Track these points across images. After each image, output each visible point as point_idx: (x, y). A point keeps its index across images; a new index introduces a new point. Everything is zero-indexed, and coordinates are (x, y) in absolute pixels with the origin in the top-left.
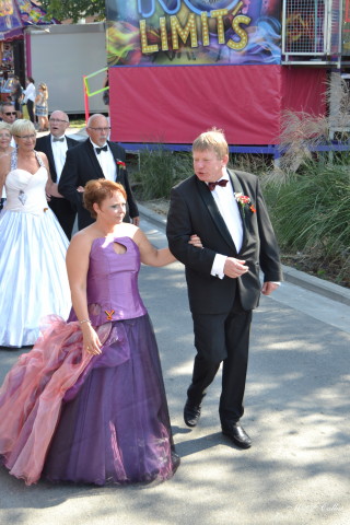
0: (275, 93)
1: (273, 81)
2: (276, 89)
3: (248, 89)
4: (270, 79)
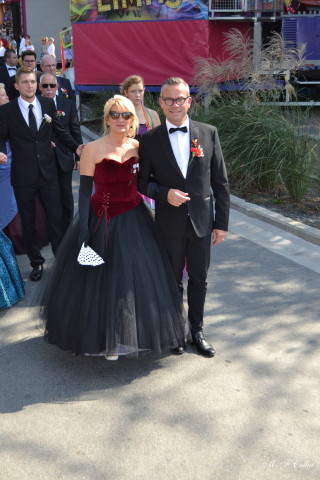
0: (204, 43)
1: (202, 33)
2: (205, 40)
3: (184, 40)
4: (200, 32)
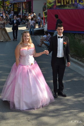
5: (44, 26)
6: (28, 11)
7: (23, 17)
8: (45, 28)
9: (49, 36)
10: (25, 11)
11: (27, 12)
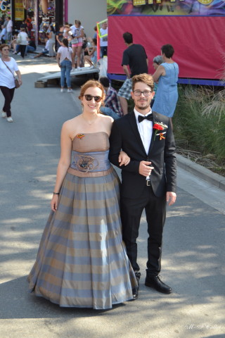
5: (99, 64)
6: (56, 21)
7: (41, 37)
8: (101, 68)
9: (111, 92)
10: (47, 20)
11: (50, 23)
